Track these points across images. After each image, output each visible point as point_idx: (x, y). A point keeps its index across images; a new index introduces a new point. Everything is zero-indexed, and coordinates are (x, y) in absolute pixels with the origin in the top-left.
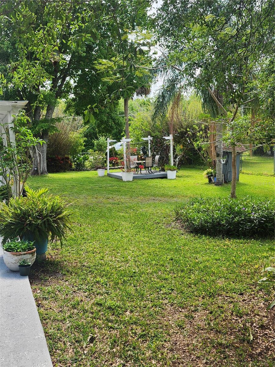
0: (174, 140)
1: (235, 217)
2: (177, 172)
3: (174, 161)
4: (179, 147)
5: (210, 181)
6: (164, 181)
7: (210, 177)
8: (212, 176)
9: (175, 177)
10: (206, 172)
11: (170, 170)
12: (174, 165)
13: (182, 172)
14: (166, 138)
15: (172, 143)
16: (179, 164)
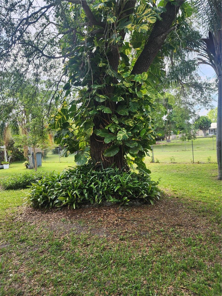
0: (7, 148)
1: (27, 179)
2: (10, 165)
3: (8, 159)
4: (10, 152)
5: (27, 167)
6: (2, 170)
7: (27, 166)
8: (28, 165)
9: (8, 168)
10: (24, 163)
11: (5, 164)
12: (8, 161)
13: (12, 165)
14: (2, 147)
15: (5, 150)
16: (11, 161)
